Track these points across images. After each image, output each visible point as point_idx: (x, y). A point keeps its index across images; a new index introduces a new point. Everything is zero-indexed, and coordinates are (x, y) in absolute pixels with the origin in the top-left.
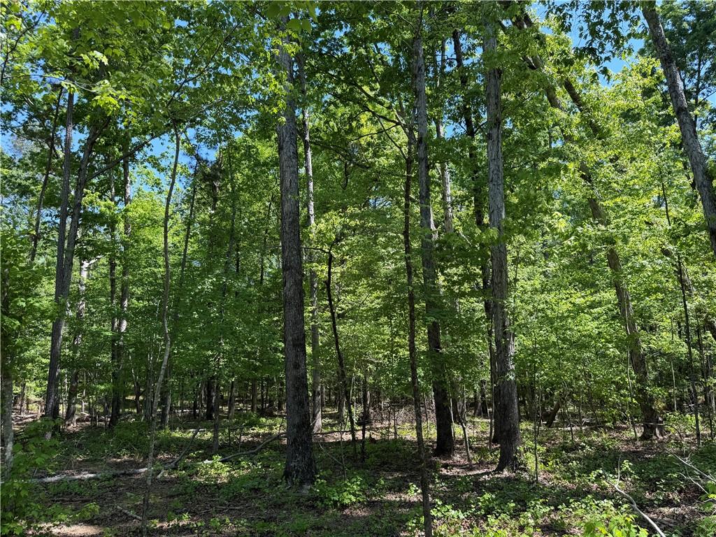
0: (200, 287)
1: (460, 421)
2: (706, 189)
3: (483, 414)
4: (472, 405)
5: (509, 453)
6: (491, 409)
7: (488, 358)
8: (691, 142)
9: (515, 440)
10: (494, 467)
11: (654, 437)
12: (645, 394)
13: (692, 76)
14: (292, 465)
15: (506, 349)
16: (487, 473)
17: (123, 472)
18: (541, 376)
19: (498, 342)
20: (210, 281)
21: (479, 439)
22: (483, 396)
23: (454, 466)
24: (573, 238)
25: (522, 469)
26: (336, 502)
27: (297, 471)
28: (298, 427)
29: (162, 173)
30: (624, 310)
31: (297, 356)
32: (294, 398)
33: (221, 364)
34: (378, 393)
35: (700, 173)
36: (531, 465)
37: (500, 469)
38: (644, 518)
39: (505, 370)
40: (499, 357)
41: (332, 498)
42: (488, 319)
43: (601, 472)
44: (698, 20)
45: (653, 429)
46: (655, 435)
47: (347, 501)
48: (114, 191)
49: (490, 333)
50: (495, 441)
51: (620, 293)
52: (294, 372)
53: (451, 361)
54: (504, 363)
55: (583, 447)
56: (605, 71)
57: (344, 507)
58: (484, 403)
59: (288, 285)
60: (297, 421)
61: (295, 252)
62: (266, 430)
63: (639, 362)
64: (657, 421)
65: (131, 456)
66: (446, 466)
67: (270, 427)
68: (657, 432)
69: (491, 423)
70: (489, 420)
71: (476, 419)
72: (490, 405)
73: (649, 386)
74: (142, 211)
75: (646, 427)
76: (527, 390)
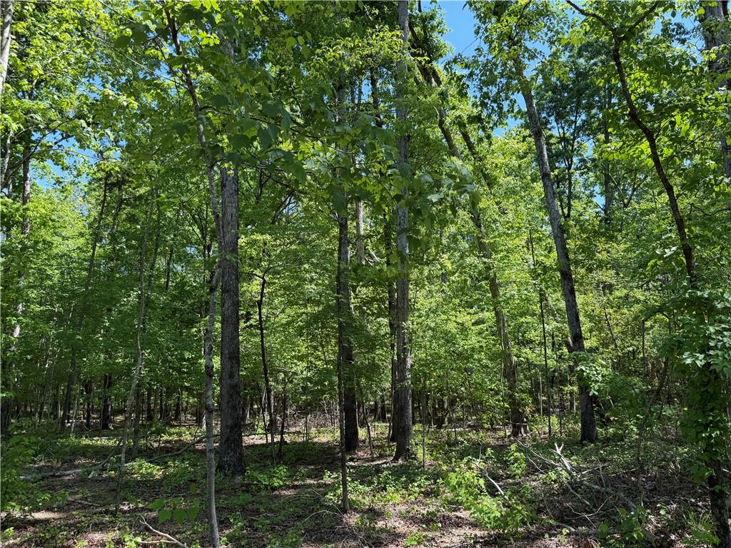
0: (125, 299)
1: (363, 424)
2: (559, 239)
3: (383, 419)
4: (373, 410)
5: (404, 447)
6: (389, 415)
7: (390, 367)
8: (551, 201)
9: (408, 435)
10: (392, 458)
11: (520, 435)
12: (514, 399)
13: (570, 126)
14: (225, 459)
15: (404, 361)
16: (386, 463)
17: (52, 474)
18: (431, 383)
19: (398, 355)
20: (135, 293)
21: (378, 439)
22: (383, 401)
23: (359, 459)
24: (456, 275)
25: (412, 458)
26: (266, 486)
27: (229, 465)
28: (231, 427)
29: (66, 172)
30: (501, 329)
31: (232, 367)
32: (228, 403)
33: (143, 372)
34: (284, 401)
35: (556, 227)
36: (420, 455)
37: (396, 459)
38: (494, 485)
39: (403, 379)
40: (399, 366)
41: (264, 483)
42: (391, 335)
43: (471, 458)
44: (577, 78)
45: (519, 428)
46: (521, 433)
47: (276, 484)
48: (11, 187)
49: (393, 346)
50: (392, 439)
51: (497, 314)
52: (229, 381)
53: (360, 371)
54: (403, 371)
55: (462, 442)
56: (489, 137)
57: (274, 489)
58: (383, 408)
59: (226, 305)
60: (230, 423)
61: (233, 277)
62: (175, 438)
63: (510, 373)
64: (523, 422)
65: (48, 461)
66: (352, 460)
67: (179, 434)
68: (523, 430)
69: (390, 426)
70: (388, 424)
71: (377, 424)
72: (389, 411)
73: (517, 393)
74: (44, 211)
75: (514, 426)
76: (420, 396)
